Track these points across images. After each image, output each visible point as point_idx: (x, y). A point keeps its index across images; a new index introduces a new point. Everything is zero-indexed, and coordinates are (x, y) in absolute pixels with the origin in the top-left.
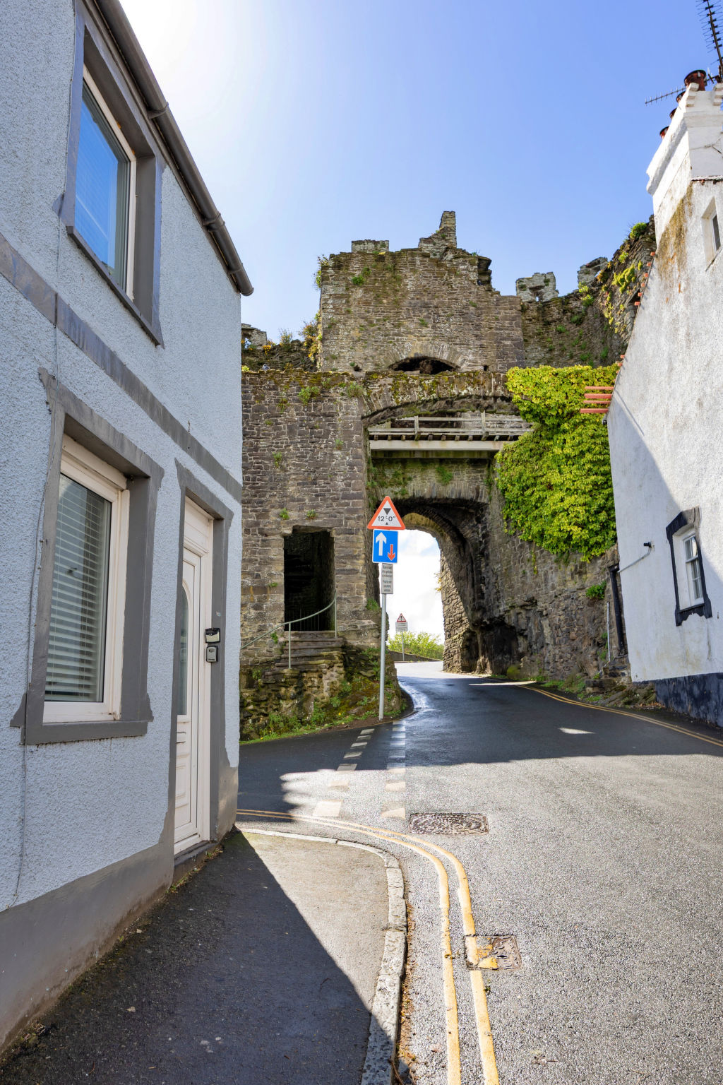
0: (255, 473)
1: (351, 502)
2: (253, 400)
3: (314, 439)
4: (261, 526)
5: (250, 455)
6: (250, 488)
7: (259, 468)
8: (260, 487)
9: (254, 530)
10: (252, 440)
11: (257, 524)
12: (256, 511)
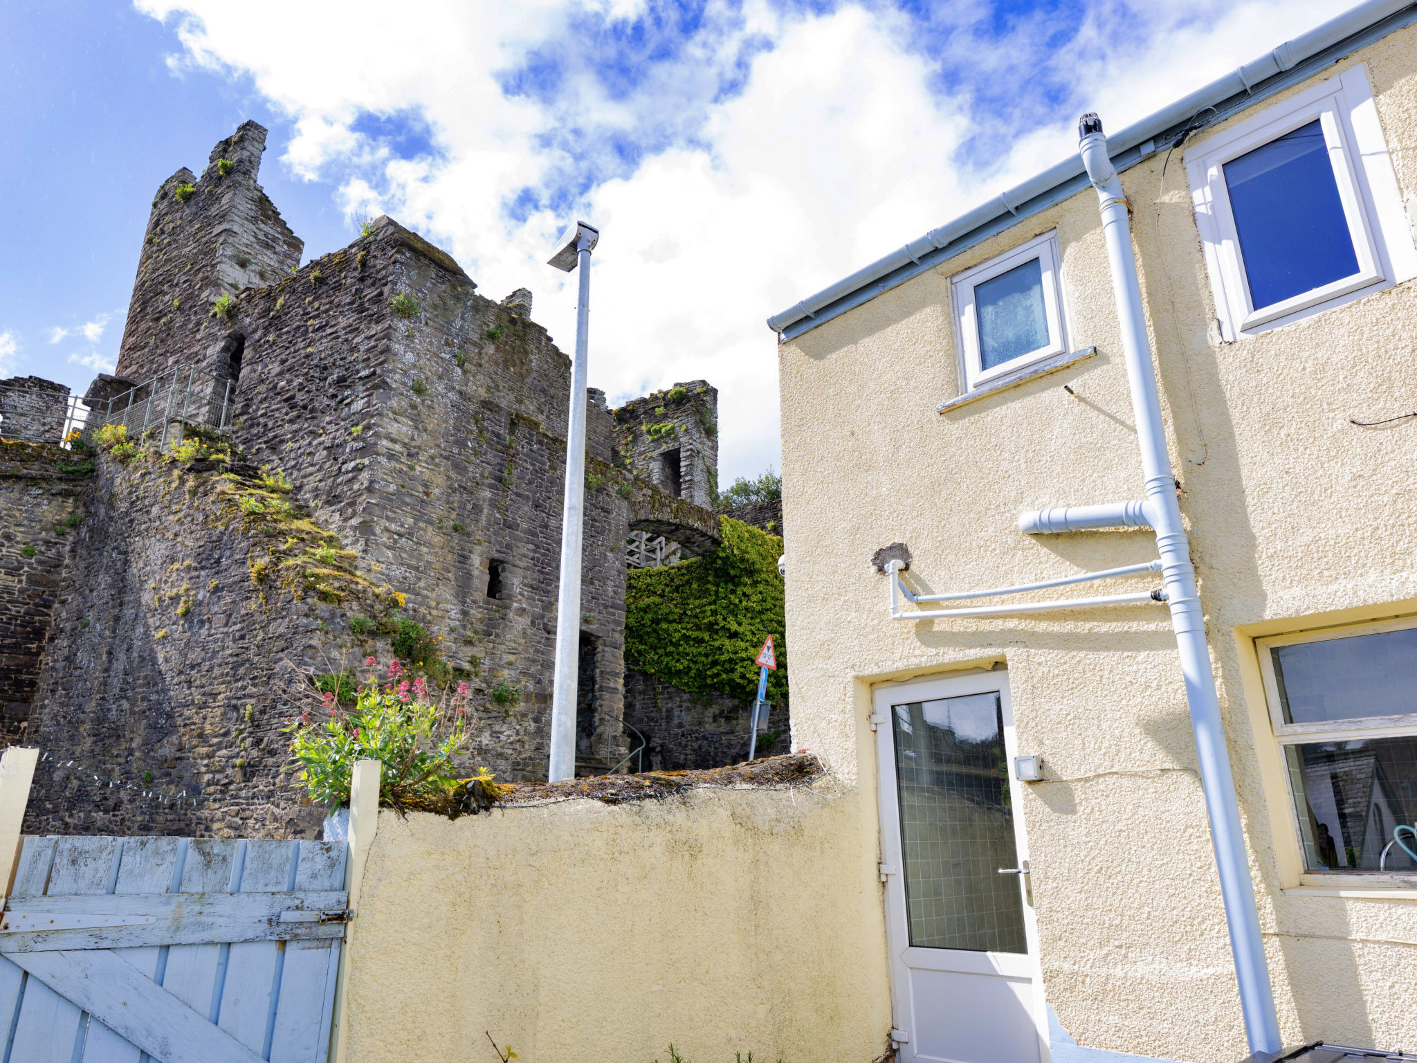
0: (544, 555)
1: (617, 612)
2: (547, 467)
3: (594, 534)
4: (545, 620)
5: (541, 532)
6: (539, 571)
7: (548, 550)
8: (547, 574)
9: (539, 624)
10: (544, 515)
11: (542, 617)
12: (542, 601)
